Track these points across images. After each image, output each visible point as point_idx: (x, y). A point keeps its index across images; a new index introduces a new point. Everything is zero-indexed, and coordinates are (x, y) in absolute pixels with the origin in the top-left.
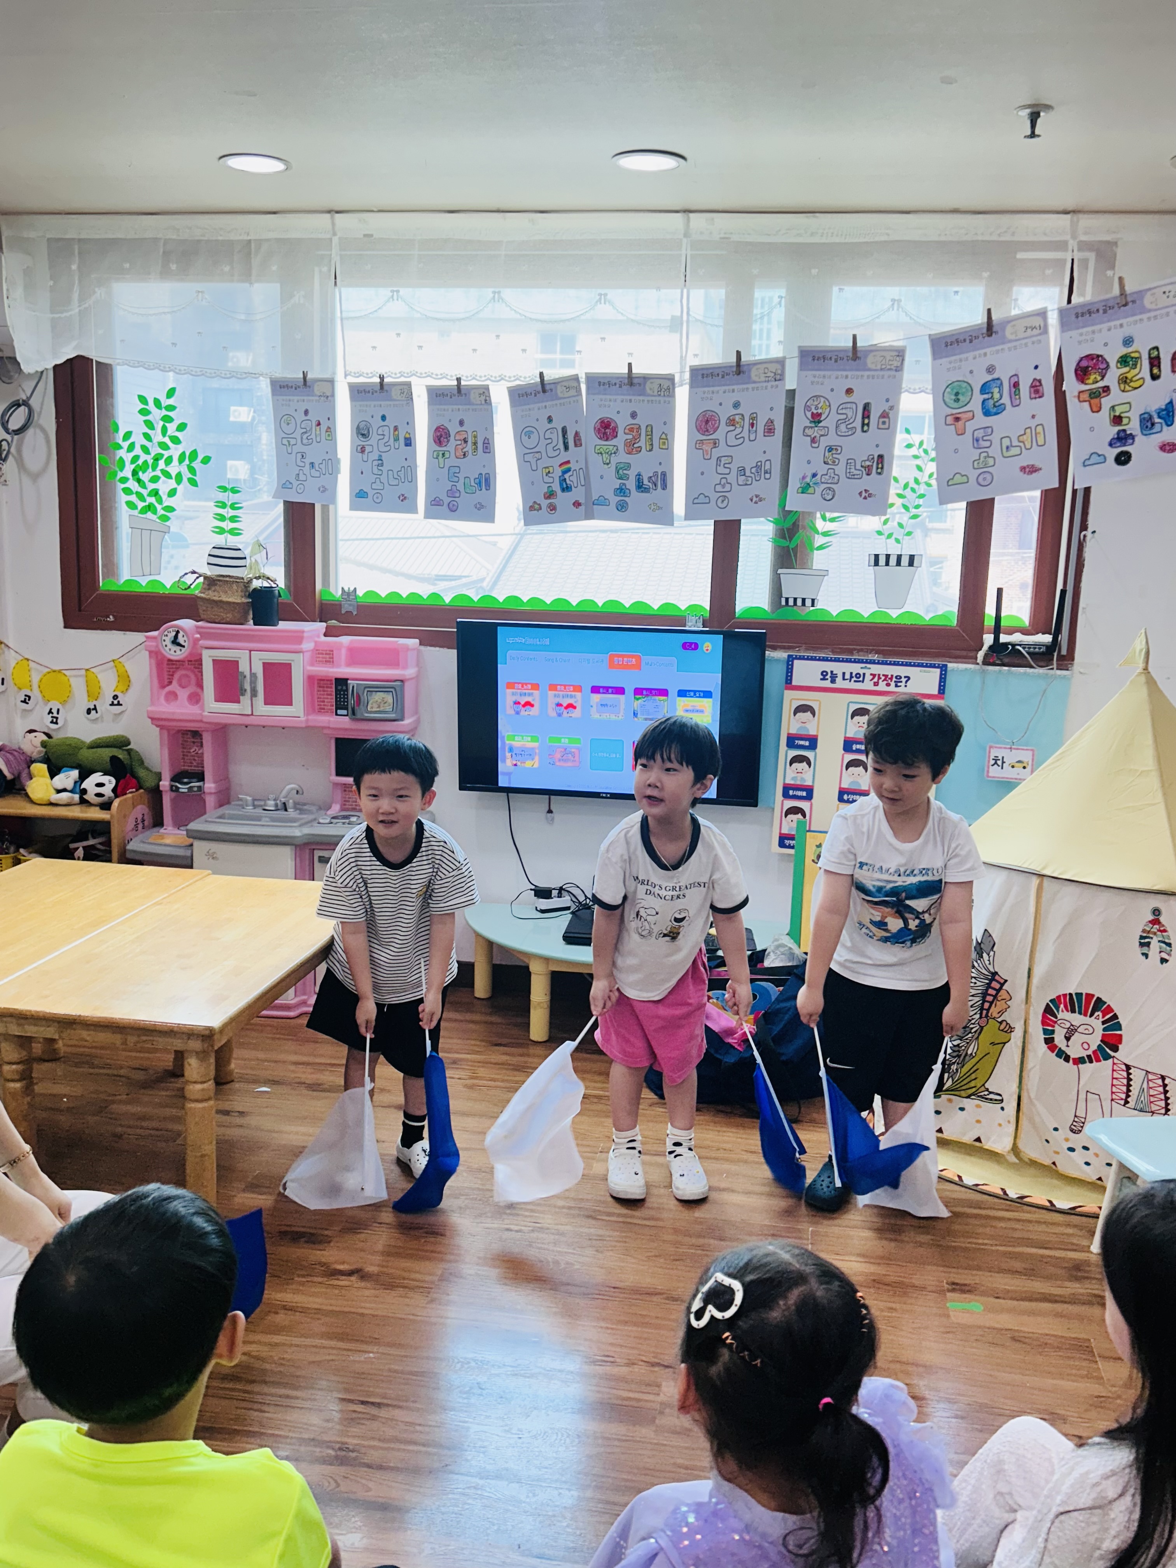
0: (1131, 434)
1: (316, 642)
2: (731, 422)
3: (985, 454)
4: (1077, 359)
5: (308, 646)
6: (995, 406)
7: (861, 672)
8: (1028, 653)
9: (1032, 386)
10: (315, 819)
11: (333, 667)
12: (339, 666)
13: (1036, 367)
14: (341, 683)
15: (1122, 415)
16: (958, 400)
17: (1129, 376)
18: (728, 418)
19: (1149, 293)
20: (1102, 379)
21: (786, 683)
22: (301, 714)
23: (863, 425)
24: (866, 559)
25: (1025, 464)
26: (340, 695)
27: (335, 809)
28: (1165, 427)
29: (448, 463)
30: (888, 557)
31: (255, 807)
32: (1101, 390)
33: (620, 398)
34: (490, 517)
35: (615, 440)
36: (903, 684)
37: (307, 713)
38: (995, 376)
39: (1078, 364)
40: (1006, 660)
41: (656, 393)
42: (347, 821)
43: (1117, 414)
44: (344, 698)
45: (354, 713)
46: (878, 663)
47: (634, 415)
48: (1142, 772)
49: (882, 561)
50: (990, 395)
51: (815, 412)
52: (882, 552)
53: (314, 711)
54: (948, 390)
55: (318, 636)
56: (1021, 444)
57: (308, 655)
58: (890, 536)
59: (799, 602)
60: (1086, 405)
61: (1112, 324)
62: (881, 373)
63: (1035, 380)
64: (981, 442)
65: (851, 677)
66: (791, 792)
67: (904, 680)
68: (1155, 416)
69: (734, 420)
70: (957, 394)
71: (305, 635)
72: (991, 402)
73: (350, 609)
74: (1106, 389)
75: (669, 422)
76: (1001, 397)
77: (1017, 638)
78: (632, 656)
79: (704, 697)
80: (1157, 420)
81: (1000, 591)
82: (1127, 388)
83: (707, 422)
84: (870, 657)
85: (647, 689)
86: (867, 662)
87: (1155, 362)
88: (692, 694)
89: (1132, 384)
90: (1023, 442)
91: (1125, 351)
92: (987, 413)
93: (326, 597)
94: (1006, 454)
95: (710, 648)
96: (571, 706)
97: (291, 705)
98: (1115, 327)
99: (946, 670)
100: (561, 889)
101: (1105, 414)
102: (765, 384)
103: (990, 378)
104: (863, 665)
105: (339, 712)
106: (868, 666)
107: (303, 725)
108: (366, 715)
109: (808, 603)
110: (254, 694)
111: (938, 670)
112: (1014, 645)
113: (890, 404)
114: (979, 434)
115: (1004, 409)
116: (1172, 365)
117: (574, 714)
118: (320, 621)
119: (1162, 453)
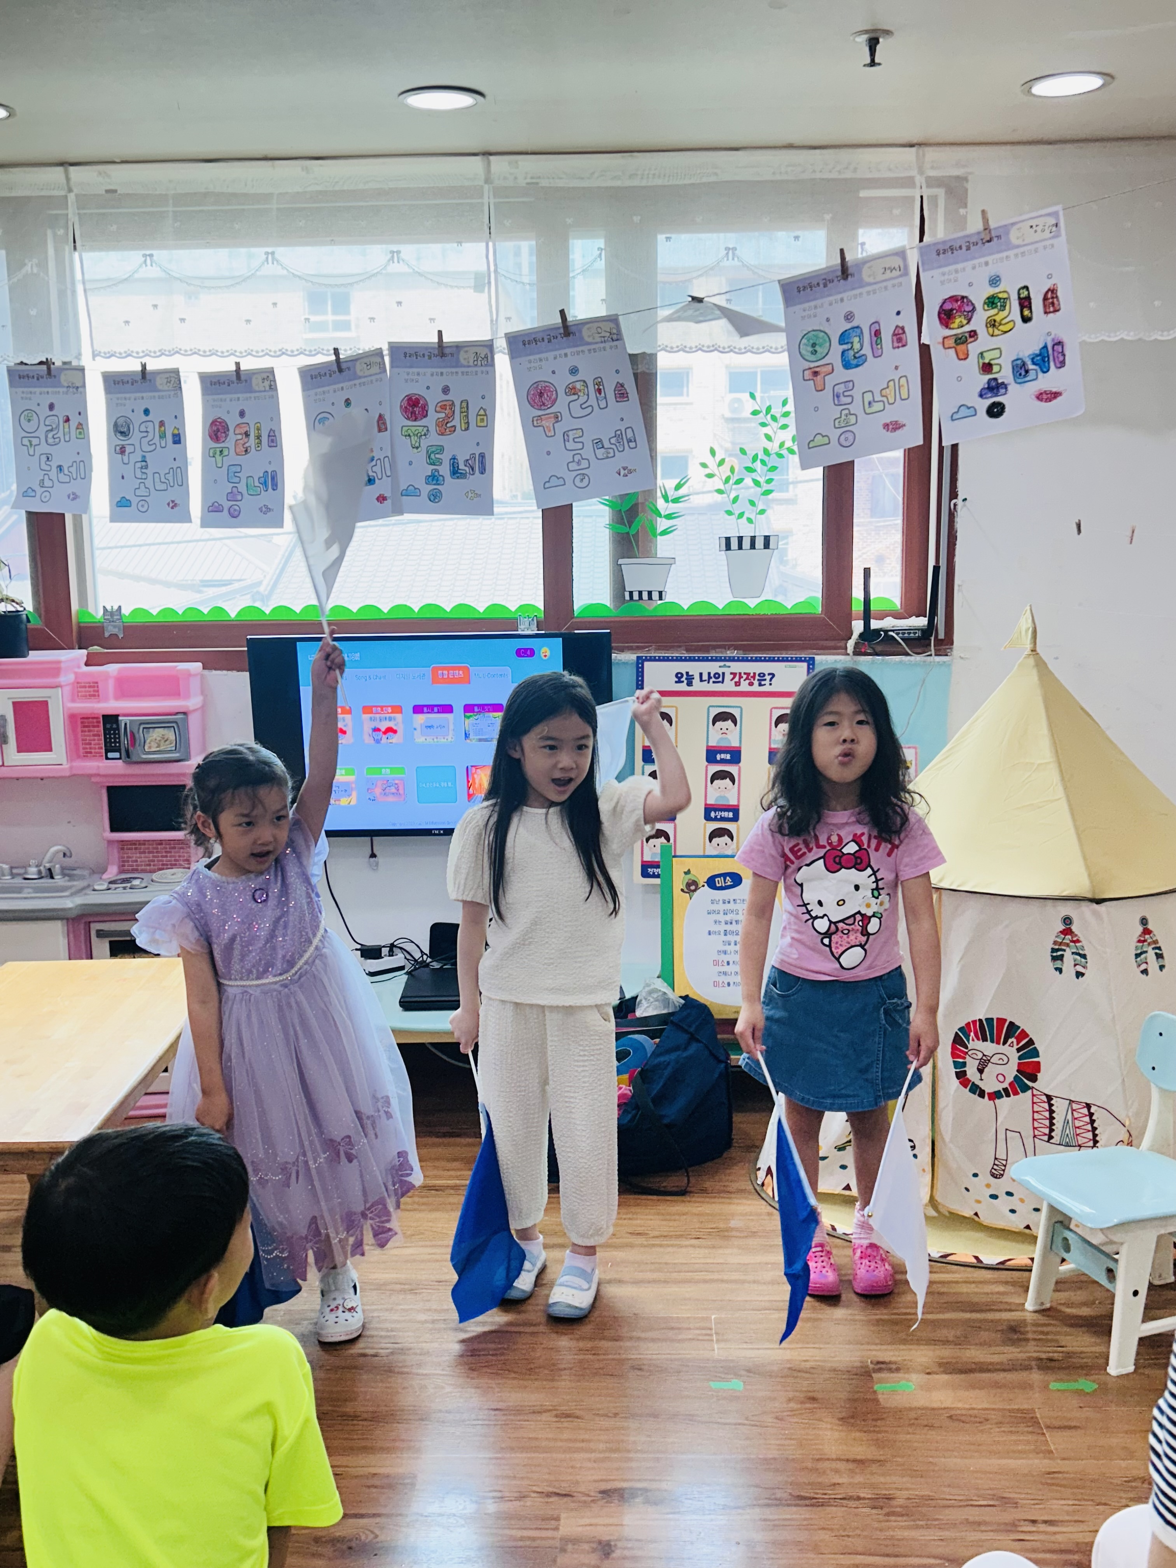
0: (1003, 383)
1: (76, 673)
2: (572, 391)
3: (847, 412)
4: (940, 301)
5: (66, 678)
6: (855, 357)
7: (720, 671)
8: (902, 639)
9: (894, 334)
10: (89, 886)
11: (99, 702)
12: (106, 700)
13: (898, 313)
14: (111, 720)
15: (992, 362)
16: (816, 351)
17: (998, 318)
18: (567, 387)
19: (1015, 228)
20: (968, 323)
22: (64, 760)
24: (716, 543)
25: (888, 421)
26: (110, 734)
27: (112, 872)
28: (1040, 375)
29: (228, 461)
30: (740, 539)
31: (13, 876)
32: (967, 335)
35: (425, 419)
36: (767, 682)
37: (70, 759)
38: (855, 324)
39: (941, 306)
40: (879, 649)
41: (471, 364)
42: (129, 885)
43: (987, 361)
44: (115, 738)
45: (128, 756)
46: (739, 660)
47: (446, 390)
48: (1039, 764)
49: (734, 544)
50: (849, 346)
52: (733, 534)
53: (79, 757)
54: (804, 341)
55: (79, 667)
56: (884, 399)
57: (67, 690)
58: (741, 515)
59: (645, 596)
60: (952, 352)
61: (976, 262)
63: (897, 327)
64: (842, 398)
65: (710, 677)
67: (768, 678)
68: (1029, 362)
69: (574, 388)
70: (814, 345)
71: (63, 665)
72: (851, 353)
73: (115, 631)
74: (973, 334)
75: (488, 396)
76: (862, 346)
77: (888, 623)
78: (459, 668)
80: (1031, 367)
81: (867, 572)
82: (996, 332)
83: (540, 394)
84: (729, 654)
85: (479, 706)
86: (725, 660)
87: (1025, 302)
89: (1001, 328)
90: (886, 397)
91: (991, 291)
92: (847, 365)
93: (85, 619)
94: (868, 410)
95: (548, 654)
96: (390, 730)
97: (50, 750)
98: (980, 265)
99: (813, 664)
100: (392, 946)
102: (600, 346)
103: (848, 326)
104: (722, 664)
105: (110, 755)
106: (728, 664)
107: (68, 774)
108: (144, 756)
109: (655, 596)
110: (4, 740)
111: (805, 665)
112: (886, 632)
114: (840, 389)
115: (866, 360)
116: (1045, 306)
117: (395, 739)
118: (80, 648)
119: (1039, 403)
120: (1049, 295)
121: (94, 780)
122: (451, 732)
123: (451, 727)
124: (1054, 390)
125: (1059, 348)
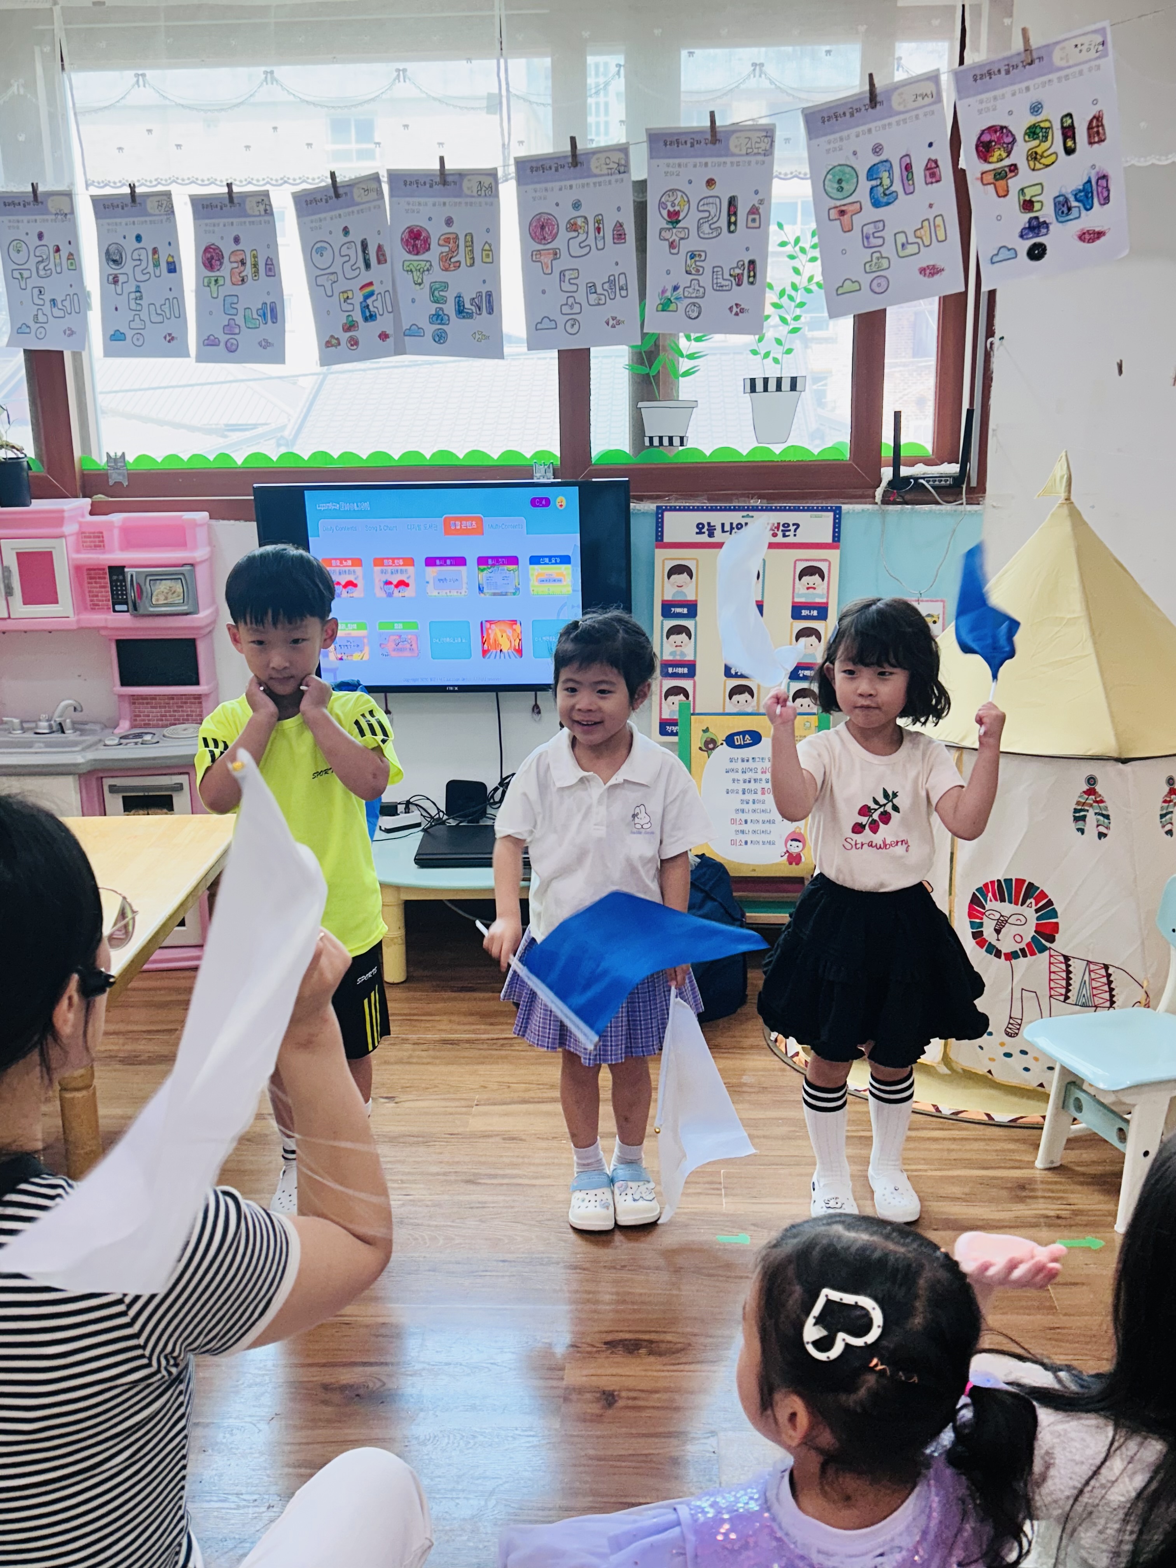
0: (1045, 222)
1: (81, 524)
2: (573, 227)
3: (878, 255)
4: (978, 132)
5: (70, 528)
6: (885, 195)
7: (743, 522)
8: (933, 487)
9: (927, 169)
10: (100, 741)
11: (104, 553)
12: (111, 551)
13: (930, 145)
14: (117, 571)
15: (1034, 199)
16: (842, 188)
17: (1039, 150)
18: (569, 222)
19: (1058, 47)
20: (1008, 156)
21: (657, 540)
22: (70, 613)
23: (729, 223)
24: (739, 386)
25: (924, 265)
26: (117, 586)
27: (124, 726)
28: (1083, 212)
29: (223, 292)
30: (766, 381)
31: (24, 730)
32: (1007, 169)
33: (431, 200)
34: (280, 358)
35: (427, 254)
36: (791, 533)
37: (78, 611)
38: (883, 157)
39: (979, 139)
40: (908, 497)
41: (475, 193)
42: (140, 740)
43: (1028, 198)
44: (122, 590)
45: (135, 608)
46: (762, 510)
47: (449, 222)
48: (1069, 619)
49: (760, 386)
50: (878, 182)
51: (672, 209)
52: (759, 375)
53: (86, 609)
54: (829, 176)
55: (83, 516)
56: (919, 241)
57: (71, 540)
58: (767, 355)
59: (666, 442)
60: (991, 188)
61: (1016, 87)
62: (748, 158)
63: (929, 160)
64: (872, 239)
65: (732, 528)
66: (670, 670)
67: (792, 528)
68: (1071, 198)
69: (575, 224)
70: (840, 181)
71: (66, 514)
72: (880, 190)
73: (120, 479)
74: (1014, 168)
75: (493, 229)
76: (892, 182)
77: (919, 470)
78: (472, 519)
79: (561, 563)
80: (1074, 204)
81: (897, 415)
82: (1038, 166)
83: (543, 227)
85: (492, 558)
86: (748, 510)
87: (1069, 132)
88: (547, 560)
89: (1043, 161)
90: (921, 238)
91: (1033, 120)
92: (876, 204)
93: (88, 466)
94: (901, 254)
95: (564, 504)
96: (402, 584)
97: (57, 602)
98: (1021, 91)
99: (840, 514)
100: (408, 803)
101: (1013, 199)
102: (607, 178)
103: (876, 159)
104: (745, 513)
105: (118, 608)
106: (751, 513)
107: (75, 627)
108: (152, 609)
109: (676, 441)
110: (9, 592)
111: (831, 514)
112: (916, 479)
113: (760, 197)
114: (869, 229)
115: (896, 198)
116: (1089, 136)
117: (408, 592)
118: (84, 497)
119: (1081, 244)
120: (1094, 124)
121: (103, 633)
122: (465, 586)
123: (465, 580)
124: (1097, 229)
125: (1103, 183)
